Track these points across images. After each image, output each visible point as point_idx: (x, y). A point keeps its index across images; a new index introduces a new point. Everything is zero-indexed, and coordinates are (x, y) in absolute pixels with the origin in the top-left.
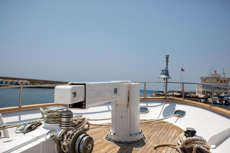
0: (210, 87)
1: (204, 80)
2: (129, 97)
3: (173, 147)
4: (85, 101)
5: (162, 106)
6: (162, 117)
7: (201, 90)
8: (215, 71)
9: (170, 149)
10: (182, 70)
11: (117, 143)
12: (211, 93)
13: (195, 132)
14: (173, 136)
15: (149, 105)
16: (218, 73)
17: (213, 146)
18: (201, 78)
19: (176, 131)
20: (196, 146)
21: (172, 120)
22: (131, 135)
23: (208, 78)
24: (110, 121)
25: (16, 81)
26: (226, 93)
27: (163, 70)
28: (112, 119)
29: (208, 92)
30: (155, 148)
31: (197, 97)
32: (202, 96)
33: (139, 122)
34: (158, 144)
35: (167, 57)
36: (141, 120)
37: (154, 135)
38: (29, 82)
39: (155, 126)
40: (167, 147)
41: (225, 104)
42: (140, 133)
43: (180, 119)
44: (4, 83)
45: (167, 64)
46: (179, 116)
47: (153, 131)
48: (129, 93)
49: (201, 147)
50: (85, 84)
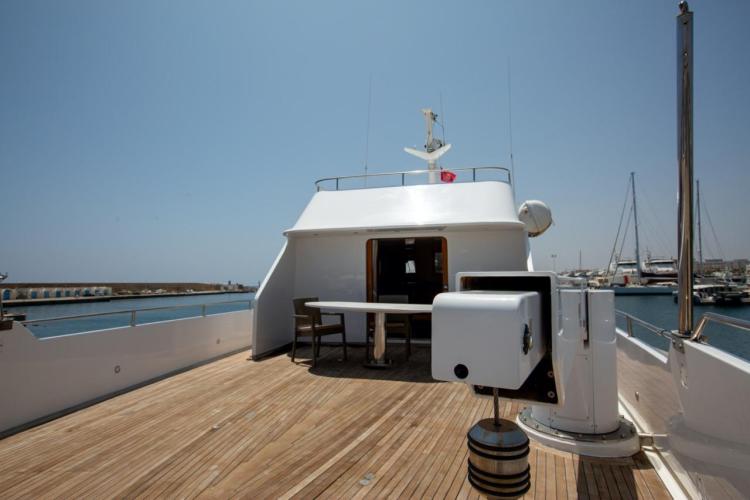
25: (85, 289)
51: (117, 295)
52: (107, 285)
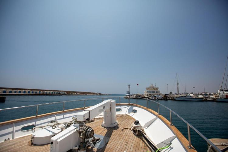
0: (150, 92)
1: (148, 89)
2: (111, 107)
3: (130, 129)
4: (89, 118)
5: (127, 108)
6: (127, 113)
7: (146, 93)
8: (152, 85)
9: (129, 130)
10: (138, 85)
11: (107, 128)
12: (151, 95)
13: (139, 122)
14: (131, 123)
15: (122, 107)
16: (153, 85)
17: (146, 127)
18: (146, 88)
19: (132, 120)
20: (138, 129)
21: (131, 114)
22: (112, 124)
23: (149, 88)
24: (103, 116)
25: (59, 92)
26: (157, 94)
27: (127, 92)
28: (104, 115)
29: (149, 94)
30: (122, 130)
31: (145, 97)
32: (147, 96)
33: (115, 116)
34: (124, 128)
35: (129, 86)
36: (117, 115)
37: (123, 123)
38: (65, 92)
39: (124, 118)
40: (127, 129)
41: (157, 100)
42: (116, 123)
43: (135, 114)
44: (53, 93)
45: (129, 89)
46: (134, 113)
47: (122, 121)
48: (111, 105)
49: (140, 130)
50: (89, 111)
51: (67, 94)
52: (65, 91)
